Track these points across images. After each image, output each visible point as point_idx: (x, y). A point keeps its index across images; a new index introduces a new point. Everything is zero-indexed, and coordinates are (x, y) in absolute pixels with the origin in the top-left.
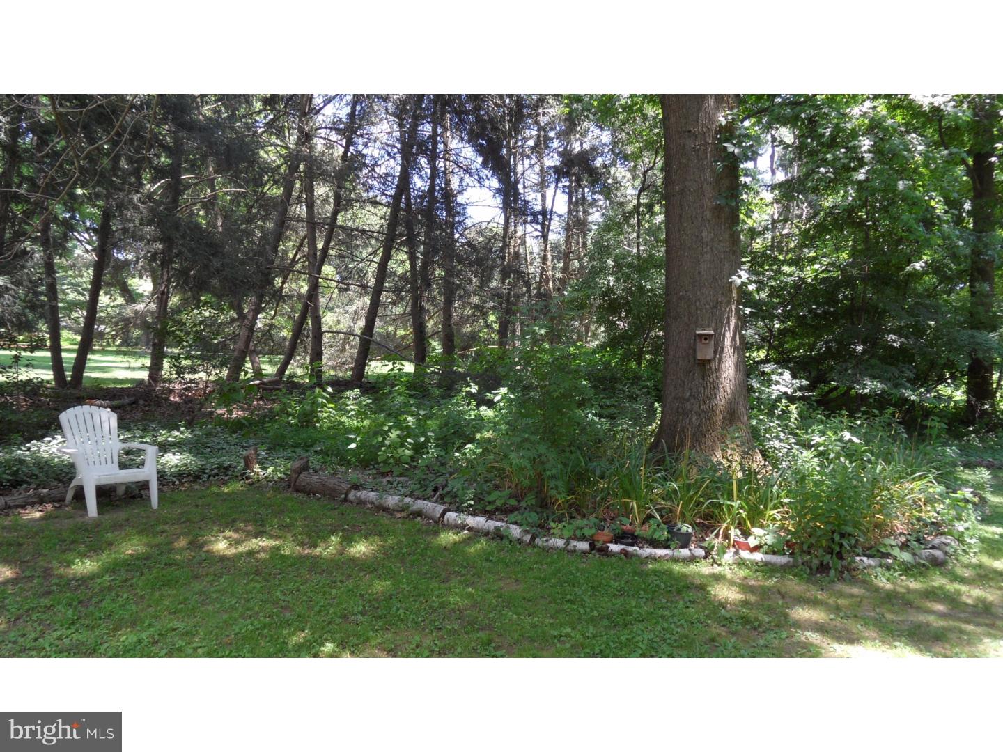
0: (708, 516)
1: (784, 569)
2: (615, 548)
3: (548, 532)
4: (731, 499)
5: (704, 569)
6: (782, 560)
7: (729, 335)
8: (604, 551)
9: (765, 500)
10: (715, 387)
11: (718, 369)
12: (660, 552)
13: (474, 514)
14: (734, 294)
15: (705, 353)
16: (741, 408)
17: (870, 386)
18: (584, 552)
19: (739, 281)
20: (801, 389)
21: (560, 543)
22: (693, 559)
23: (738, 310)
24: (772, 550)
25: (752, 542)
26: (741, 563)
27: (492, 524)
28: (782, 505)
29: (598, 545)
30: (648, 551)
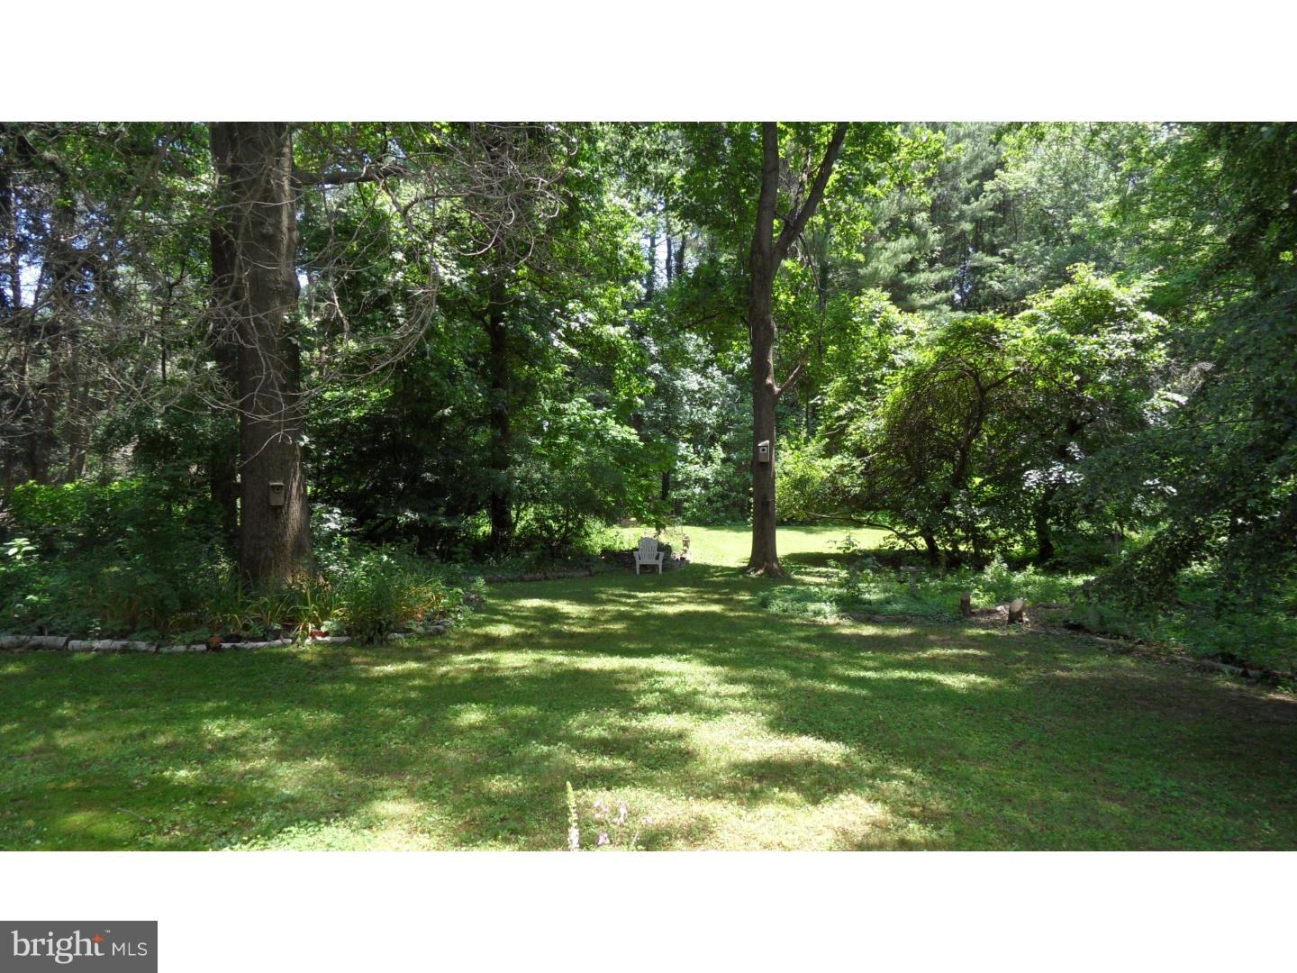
0: (291, 620)
1: (346, 644)
2: (226, 645)
3: (169, 642)
4: (307, 605)
5: (293, 649)
6: (344, 639)
7: (295, 485)
8: (218, 649)
9: (329, 604)
10: (285, 526)
11: (287, 513)
12: (261, 644)
13: (100, 638)
14: (298, 452)
15: (277, 500)
16: (306, 541)
17: (409, 516)
18: (203, 652)
19: (302, 444)
20: (350, 525)
21: (182, 648)
22: (284, 645)
23: (301, 466)
24: (338, 633)
25: (323, 629)
26: (318, 643)
27: (118, 644)
28: (342, 606)
29: (212, 646)
30: (251, 645)
